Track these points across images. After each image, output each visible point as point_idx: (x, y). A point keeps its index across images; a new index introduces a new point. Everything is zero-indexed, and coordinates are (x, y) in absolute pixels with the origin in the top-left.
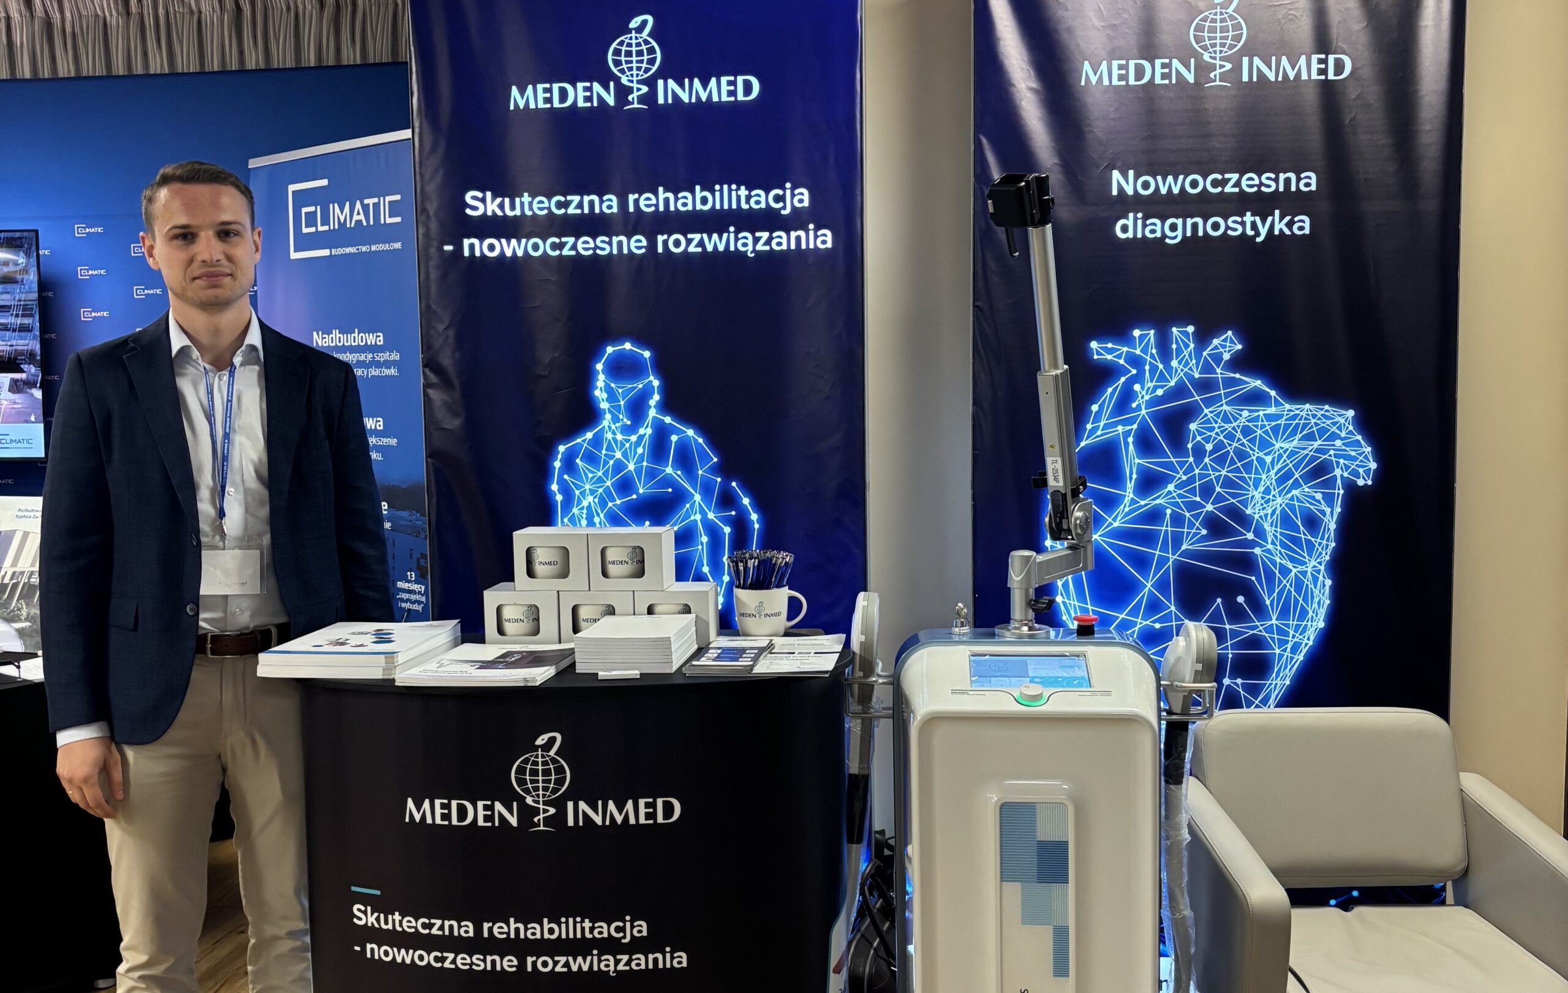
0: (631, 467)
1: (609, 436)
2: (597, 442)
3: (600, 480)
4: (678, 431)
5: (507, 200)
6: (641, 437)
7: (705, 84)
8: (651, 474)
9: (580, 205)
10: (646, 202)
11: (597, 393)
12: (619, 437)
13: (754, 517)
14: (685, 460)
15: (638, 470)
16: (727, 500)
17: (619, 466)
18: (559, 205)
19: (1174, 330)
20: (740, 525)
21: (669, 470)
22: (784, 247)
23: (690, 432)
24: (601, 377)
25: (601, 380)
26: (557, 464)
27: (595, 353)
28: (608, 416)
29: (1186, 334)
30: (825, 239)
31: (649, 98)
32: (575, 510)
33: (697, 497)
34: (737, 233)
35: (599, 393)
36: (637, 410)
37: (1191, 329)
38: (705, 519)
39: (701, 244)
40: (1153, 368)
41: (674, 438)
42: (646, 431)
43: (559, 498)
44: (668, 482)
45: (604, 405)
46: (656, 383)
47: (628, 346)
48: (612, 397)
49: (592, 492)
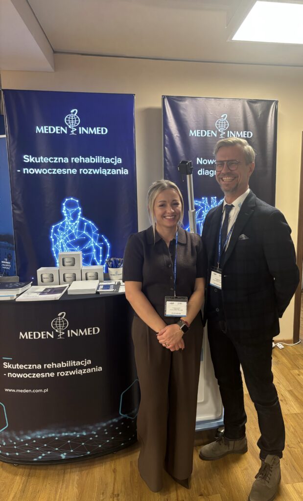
0: (73, 231)
1: (67, 223)
2: (64, 225)
3: (65, 235)
4: (86, 222)
5: (36, 158)
6: (76, 224)
7: (92, 129)
8: (79, 233)
9: (58, 160)
10: (77, 160)
11: (63, 211)
12: (70, 223)
13: (108, 244)
14: (89, 229)
15: (76, 232)
16: (101, 240)
17: (70, 231)
18: (51, 160)
19: (212, 198)
20: (105, 247)
21: (84, 232)
22: (115, 173)
23: (90, 222)
24: (64, 207)
25: (64, 208)
26: (52, 231)
28: (67, 218)
29: (214, 199)
30: (126, 172)
31: (77, 132)
32: (58, 243)
33: (92, 239)
34: (102, 169)
35: (64, 211)
36: (75, 216)
37: (216, 197)
38: (95, 245)
39: (92, 172)
40: (207, 207)
41: (86, 224)
42: (78, 222)
43: (53, 240)
44: (84, 235)
45: (65, 215)
46: (80, 209)
47: (72, 199)
48: (68, 212)
49: (62, 238)
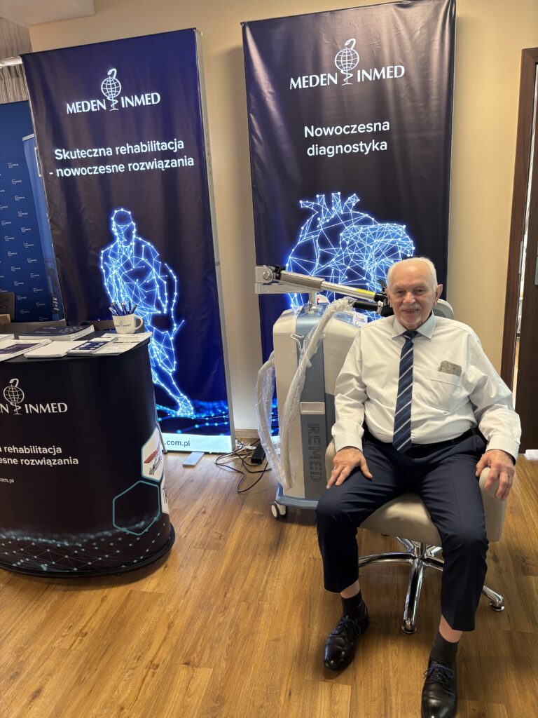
0: (129, 258)
1: (120, 246)
2: (115, 248)
3: (118, 264)
4: (145, 244)
5: (71, 152)
6: (131, 246)
7: (139, 98)
8: (137, 261)
9: (98, 153)
10: (123, 150)
11: (113, 229)
12: (124, 246)
13: (175, 277)
14: (148, 255)
15: (132, 259)
16: (164, 271)
17: (125, 258)
18: (90, 153)
19: (333, 194)
20: (170, 280)
21: (143, 259)
22: (176, 166)
23: (149, 244)
24: (114, 223)
25: (114, 224)
26: (102, 258)
27: (111, 214)
28: (118, 238)
29: (337, 195)
30: (190, 162)
31: (119, 105)
32: (110, 276)
33: (154, 270)
34: (157, 161)
35: (114, 229)
36: (128, 235)
37: (339, 193)
38: (157, 278)
39: (145, 166)
40: (325, 211)
41: (143, 246)
42: (133, 244)
43: (104, 271)
44: (143, 263)
45: (116, 234)
46: (134, 224)
47: (122, 210)
48: (119, 231)
49: (116, 268)
